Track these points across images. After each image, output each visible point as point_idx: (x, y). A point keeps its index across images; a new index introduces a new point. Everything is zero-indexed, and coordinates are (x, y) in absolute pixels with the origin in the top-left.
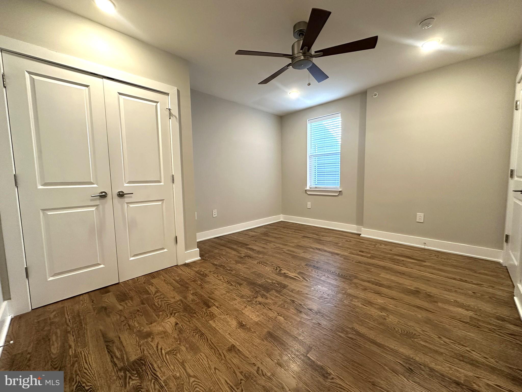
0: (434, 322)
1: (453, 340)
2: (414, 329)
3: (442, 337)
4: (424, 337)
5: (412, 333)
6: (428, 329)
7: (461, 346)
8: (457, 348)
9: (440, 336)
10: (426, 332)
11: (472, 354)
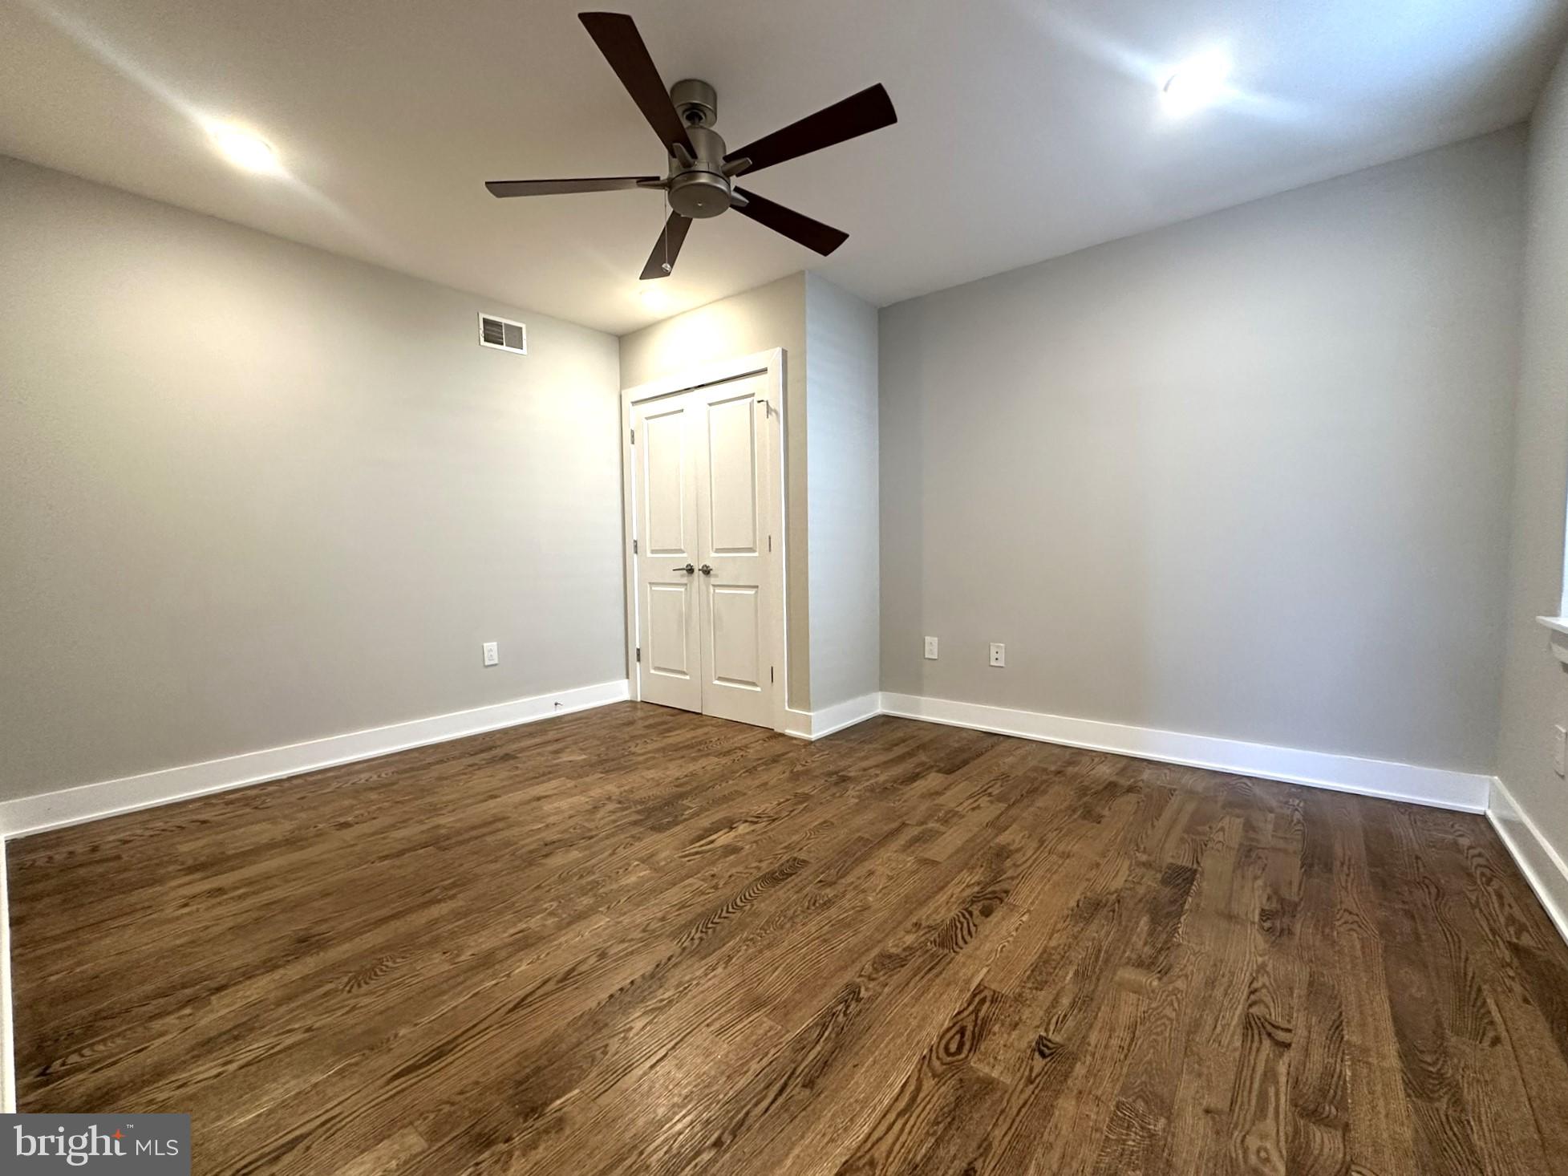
0: (356, 1051)
1: (280, 1052)
2: (375, 993)
3: (306, 1035)
4: (339, 999)
5: (366, 983)
6: (350, 1020)
7: (250, 1058)
8: (255, 1046)
9: (311, 1033)
10: (347, 1013)
11: (216, 1066)
